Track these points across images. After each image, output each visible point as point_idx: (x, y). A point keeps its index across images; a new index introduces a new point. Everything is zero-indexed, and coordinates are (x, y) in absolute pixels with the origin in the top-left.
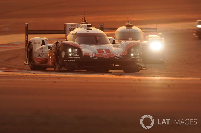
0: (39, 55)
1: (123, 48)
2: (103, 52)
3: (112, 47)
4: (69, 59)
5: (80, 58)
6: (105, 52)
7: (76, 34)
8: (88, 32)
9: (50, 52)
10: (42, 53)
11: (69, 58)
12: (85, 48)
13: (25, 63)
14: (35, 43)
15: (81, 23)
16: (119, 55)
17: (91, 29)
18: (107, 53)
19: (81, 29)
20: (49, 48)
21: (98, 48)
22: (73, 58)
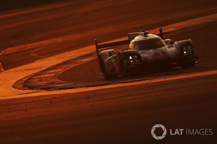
0: (109, 66)
1: (176, 48)
2: (159, 54)
3: (167, 49)
4: (130, 66)
5: (140, 63)
6: (161, 54)
7: (135, 42)
8: (145, 39)
9: (116, 62)
10: (110, 63)
11: (131, 64)
12: (144, 53)
13: (100, 74)
14: (104, 56)
15: (140, 32)
16: (173, 54)
17: (148, 36)
18: (163, 55)
19: (139, 38)
20: (115, 58)
21: (155, 52)
22: (134, 64)
